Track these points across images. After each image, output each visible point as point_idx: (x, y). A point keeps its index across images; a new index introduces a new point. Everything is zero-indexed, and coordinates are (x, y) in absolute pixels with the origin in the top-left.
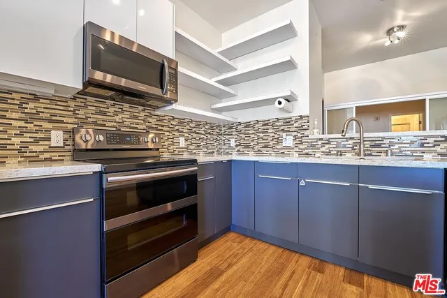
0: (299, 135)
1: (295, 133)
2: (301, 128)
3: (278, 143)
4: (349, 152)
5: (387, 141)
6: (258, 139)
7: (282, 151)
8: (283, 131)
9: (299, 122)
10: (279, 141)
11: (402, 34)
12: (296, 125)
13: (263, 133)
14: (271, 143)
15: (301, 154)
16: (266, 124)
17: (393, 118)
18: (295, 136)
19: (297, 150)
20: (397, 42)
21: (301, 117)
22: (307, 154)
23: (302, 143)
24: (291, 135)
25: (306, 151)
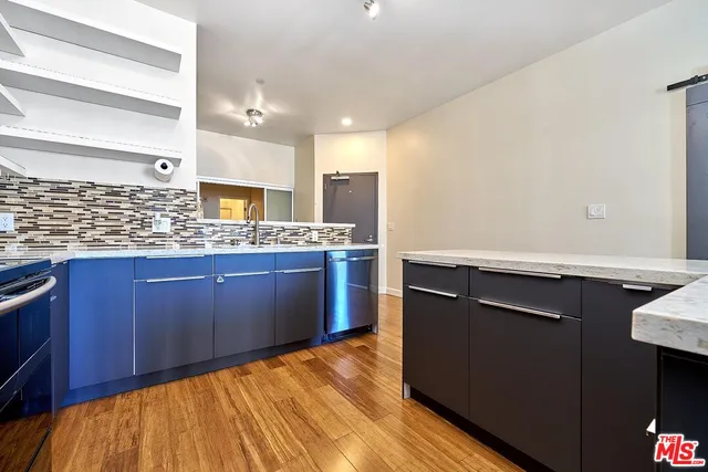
0: (181, 217)
1: (175, 214)
2: (184, 208)
3: (143, 228)
4: (244, 240)
5: (275, 230)
6: (93, 218)
7: (151, 240)
8: (153, 208)
9: (182, 199)
10: (144, 224)
11: (259, 120)
12: (177, 202)
13: (106, 207)
14: (127, 227)
15: (184, 244)
16: (114, 192)
17: (221, 200)
18: (174, 218)
19: (179, 239)
20: (254, 125)
21: (185, 193)
22: (194, 244)
23: (185, 229)
24: (167, 216)
25: (193, 240)
